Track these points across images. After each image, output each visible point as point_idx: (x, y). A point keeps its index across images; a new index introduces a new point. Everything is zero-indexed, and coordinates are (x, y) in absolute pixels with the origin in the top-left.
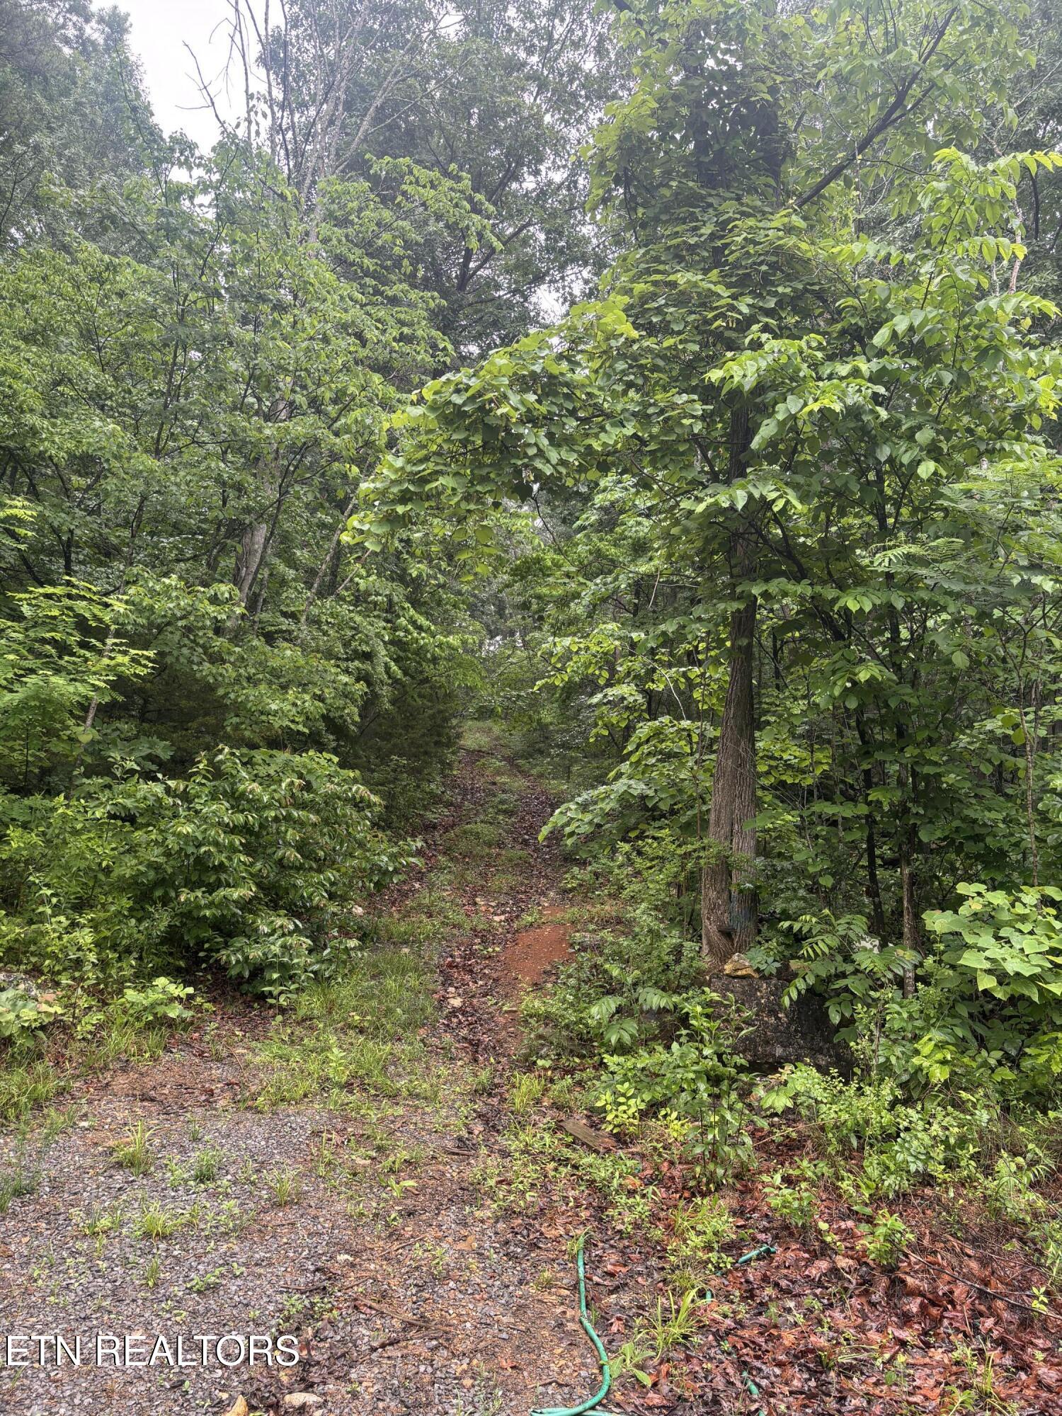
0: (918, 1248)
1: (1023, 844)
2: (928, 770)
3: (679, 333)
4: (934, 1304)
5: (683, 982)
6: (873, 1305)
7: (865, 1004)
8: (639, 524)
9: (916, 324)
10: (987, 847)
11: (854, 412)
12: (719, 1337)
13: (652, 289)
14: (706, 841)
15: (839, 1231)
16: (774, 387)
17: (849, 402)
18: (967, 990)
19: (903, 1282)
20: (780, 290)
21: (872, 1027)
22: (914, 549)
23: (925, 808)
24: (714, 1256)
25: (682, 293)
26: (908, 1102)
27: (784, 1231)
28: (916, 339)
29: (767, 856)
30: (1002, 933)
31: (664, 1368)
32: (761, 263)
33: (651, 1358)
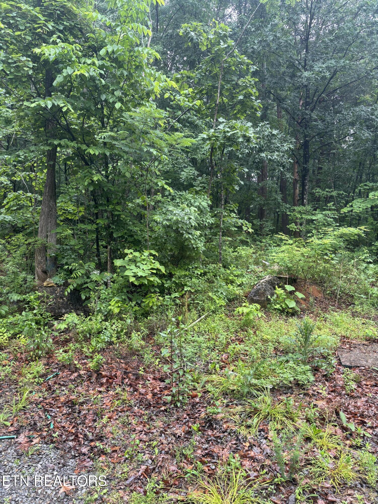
0: (107, 363)
1: (145, 238)
2: (117, 213)
3: (22, 30)
4: (110, 378)
5: (27, 290)
6: (91, 383)
7: (93, 291)
8: (7, 111)
9: (115, 50)
10: (134, 239)
11: (92, 79)
12: (37, 404)
13: (10, 7)
14: (37, 238)
15: (82, 363)
16: (62, 63)
17: (91, 74)
18: (126, 283)
19: (101, 374)
20: (65, 23)
21: (96, 298)
22: (112, 134)
23: (116, 226)
24: (36, 380)
25: (24, 13)
26: (106, 320)
27: (63, 367)
28: (115, 56)
29: (60, 244)
30: (138, 265)
31: (15, 419)
32: (57, 10)
33: (11, 417)
